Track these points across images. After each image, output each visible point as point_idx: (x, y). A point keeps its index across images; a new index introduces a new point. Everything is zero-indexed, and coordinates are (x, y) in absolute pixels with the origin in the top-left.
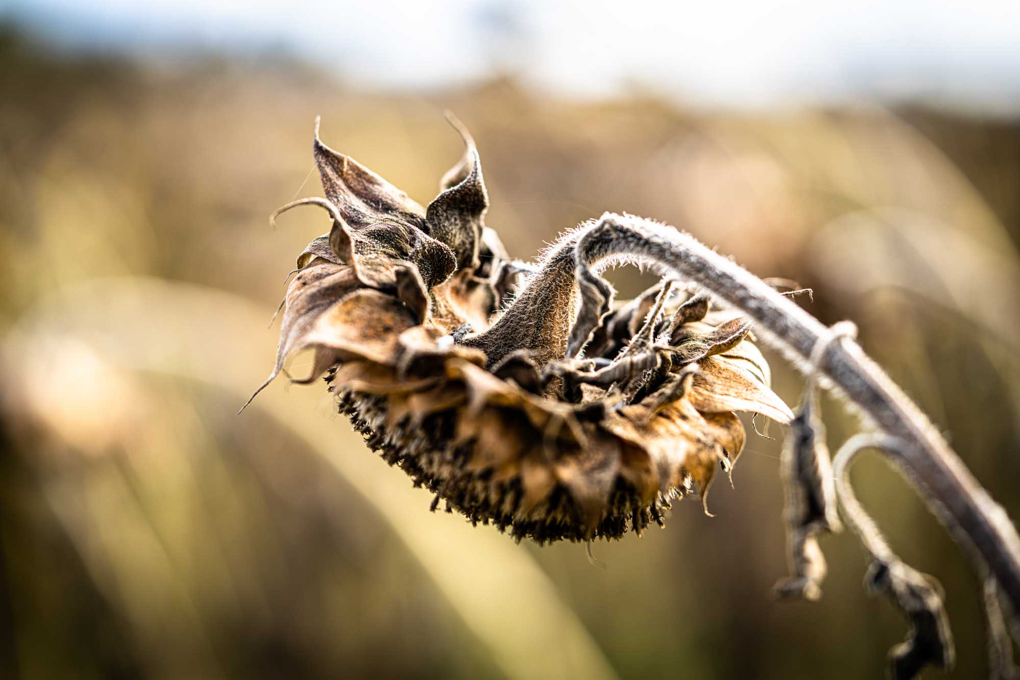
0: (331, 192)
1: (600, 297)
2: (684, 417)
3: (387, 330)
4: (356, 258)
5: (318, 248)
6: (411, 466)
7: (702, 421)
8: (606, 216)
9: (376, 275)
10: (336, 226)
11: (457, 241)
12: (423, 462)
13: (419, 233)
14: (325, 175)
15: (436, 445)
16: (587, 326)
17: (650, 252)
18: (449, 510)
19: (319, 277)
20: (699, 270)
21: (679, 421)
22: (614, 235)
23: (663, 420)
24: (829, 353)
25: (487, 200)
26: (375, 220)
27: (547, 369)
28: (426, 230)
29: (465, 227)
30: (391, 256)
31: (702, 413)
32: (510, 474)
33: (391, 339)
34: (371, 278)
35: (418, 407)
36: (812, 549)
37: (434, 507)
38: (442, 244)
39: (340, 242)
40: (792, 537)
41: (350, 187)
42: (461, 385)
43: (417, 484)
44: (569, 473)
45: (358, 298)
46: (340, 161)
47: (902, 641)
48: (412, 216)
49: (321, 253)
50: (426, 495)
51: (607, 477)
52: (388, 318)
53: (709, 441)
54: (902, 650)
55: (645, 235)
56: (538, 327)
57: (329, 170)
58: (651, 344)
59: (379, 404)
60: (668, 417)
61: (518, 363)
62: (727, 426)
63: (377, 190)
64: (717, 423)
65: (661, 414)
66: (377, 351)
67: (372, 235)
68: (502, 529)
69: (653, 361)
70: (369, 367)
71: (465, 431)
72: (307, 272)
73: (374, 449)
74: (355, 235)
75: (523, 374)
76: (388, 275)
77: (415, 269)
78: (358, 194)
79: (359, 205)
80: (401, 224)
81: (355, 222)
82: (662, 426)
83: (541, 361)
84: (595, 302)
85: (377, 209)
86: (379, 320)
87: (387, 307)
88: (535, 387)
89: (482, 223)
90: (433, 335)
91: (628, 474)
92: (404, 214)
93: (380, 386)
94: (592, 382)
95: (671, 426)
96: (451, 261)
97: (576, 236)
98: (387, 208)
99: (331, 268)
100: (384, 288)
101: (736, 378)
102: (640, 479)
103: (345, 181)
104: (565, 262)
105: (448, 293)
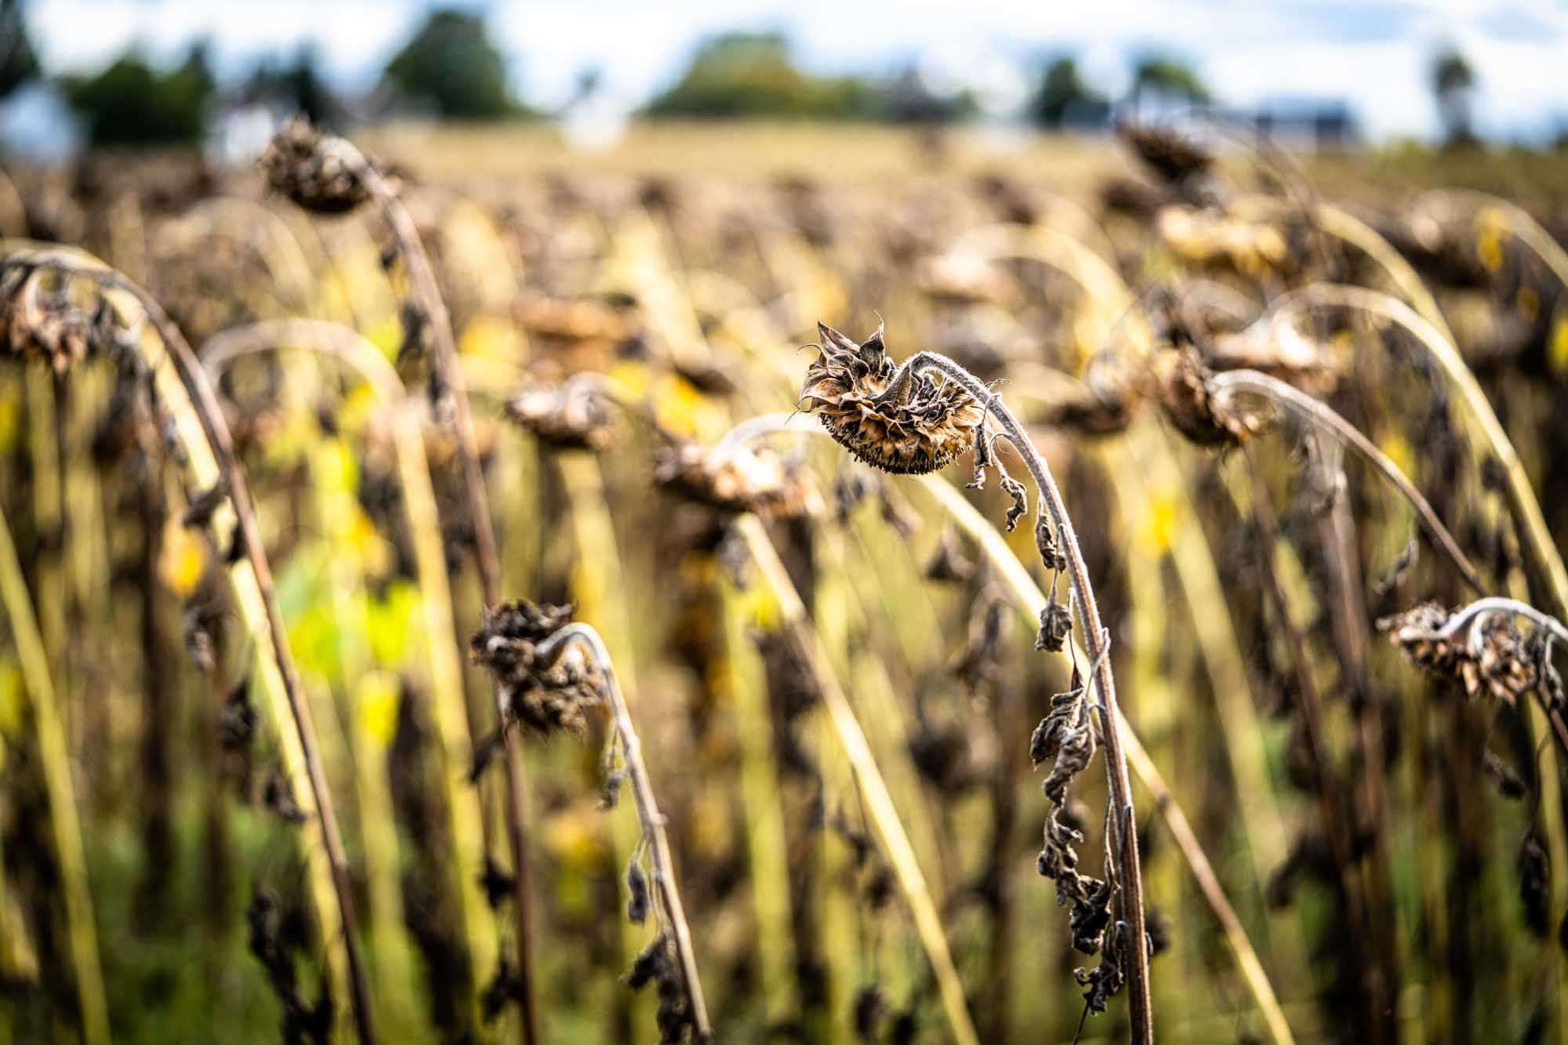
0: (823, 341)
1: (918, 382)
2: (948, 428)
3: (838, 393)
4: (828, 366)
5: (816, 362)
6: (846, 444)
7: (955, 429)
8: (922, 352)
9: (836, 373)
10: (822, 354)
11: (872, 361)
12: (850, 441)
13: (854, 357)
14: (821, 335)
15: (853, 435)
16: (914, 393)
17: (937, 366)
18: (861, 461)
19: (816, 373)
20: (953, 373)
21: (946, 429)
22: (924, 359)
23: (940, 429)
24: (992, 403)
25: (884, 345)
26: (839, 353)
27: (897, 409)
28: (858, 357)
29: (875, 355)
30: (843, 366)
31: (956, 427)
32: (879, 445)
33: (839, 396)
34: (833, 373)
35: (845, 420)
36: (982, 472)
37: (855, 460)
38: (863, 362)
39: (823, 360)
40: (976, 468)
41: (831, 340)
42: (860, 413)
43: (850, 451)
44: (900, 445)
45: (827, 381)
46: (828, 329)
47: (1011, 506)
48: (854, 351)
49: (817, 365)
50: (853, 455)
51: (914, 447)
52: (838, 389)
53: (956, 436)
54: (1011, 509)
55: (935, 359)
56: (898, 394)
57: (823, 333)
58: (938, 401)
59: (834, 419)
60: (942, 428)
61: (885, 406)
62: (964, 432)
63: (841, 341)
64: (961, 430)
65: (939, 426)
66: (833, 400)
67: (837, 358)
68: (881, 468)
69: (938, 407)
70: (831, 406)
71: (862, 429)
72: (812, 371)
73: (824, 424)
74: (828, 357)
75: (887, 410)
76: (840, 373)
77: (849, 371)
78: (834, 342)
79: (834, 346)
80: (848, 353)
81: (831, 352)
82: (939, 430)
83: (895, 406)
84: (916, 384)
85: (840, 348)
86: (835, 389)
87: (838, 385)
88: (892, 416)
89: (884, 354)
90: (855, 395)
91: (922, 446)
92: (851, 350)
93: (832, 413)
94: (916, 414)
95: (943, 431)
96: (867, 368)
97: (910, 361)
98: (845, 348)
99: (820, 370)
100: (839, 378)
101: (972, 414)
102: (927, 449)
103: (829, 337)
104: (907, 369)
105: (869, 381)
